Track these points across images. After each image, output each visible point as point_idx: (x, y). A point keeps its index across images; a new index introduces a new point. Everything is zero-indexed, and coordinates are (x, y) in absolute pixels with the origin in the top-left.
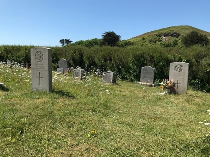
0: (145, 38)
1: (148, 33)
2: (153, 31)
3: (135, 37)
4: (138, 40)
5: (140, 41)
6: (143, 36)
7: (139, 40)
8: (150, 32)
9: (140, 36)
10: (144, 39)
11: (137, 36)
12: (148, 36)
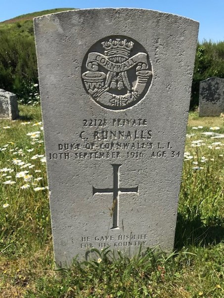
0: (21, 24)
1: (23, 16)
2: (30, 13)
3: (3, 21)
4: (9, 28)
5: (13, 29)
6: (17, 21)
7: (12, 27)
8: (27, 15)
9: (11, 20)
10: (19, 26)
11: (6, 21)
12: (26, 22)
